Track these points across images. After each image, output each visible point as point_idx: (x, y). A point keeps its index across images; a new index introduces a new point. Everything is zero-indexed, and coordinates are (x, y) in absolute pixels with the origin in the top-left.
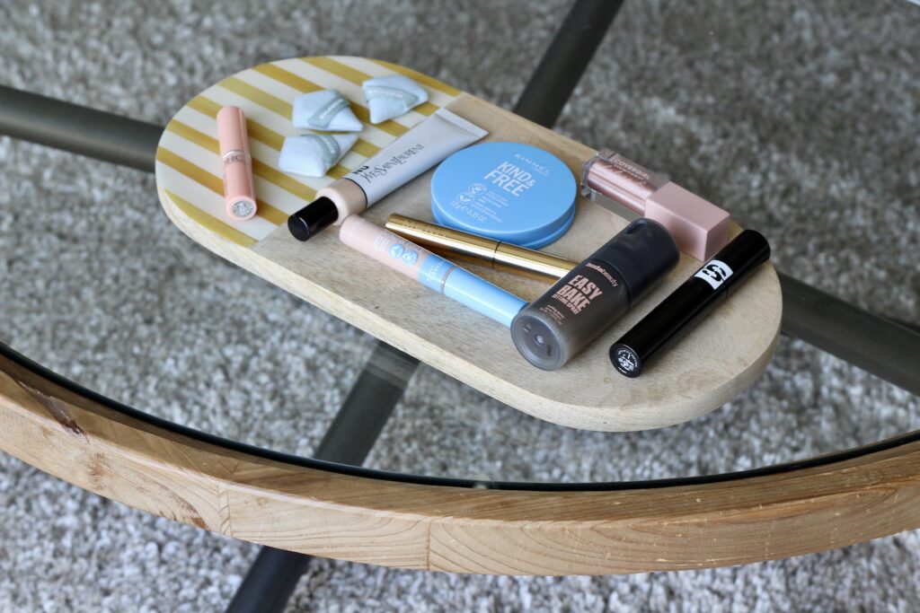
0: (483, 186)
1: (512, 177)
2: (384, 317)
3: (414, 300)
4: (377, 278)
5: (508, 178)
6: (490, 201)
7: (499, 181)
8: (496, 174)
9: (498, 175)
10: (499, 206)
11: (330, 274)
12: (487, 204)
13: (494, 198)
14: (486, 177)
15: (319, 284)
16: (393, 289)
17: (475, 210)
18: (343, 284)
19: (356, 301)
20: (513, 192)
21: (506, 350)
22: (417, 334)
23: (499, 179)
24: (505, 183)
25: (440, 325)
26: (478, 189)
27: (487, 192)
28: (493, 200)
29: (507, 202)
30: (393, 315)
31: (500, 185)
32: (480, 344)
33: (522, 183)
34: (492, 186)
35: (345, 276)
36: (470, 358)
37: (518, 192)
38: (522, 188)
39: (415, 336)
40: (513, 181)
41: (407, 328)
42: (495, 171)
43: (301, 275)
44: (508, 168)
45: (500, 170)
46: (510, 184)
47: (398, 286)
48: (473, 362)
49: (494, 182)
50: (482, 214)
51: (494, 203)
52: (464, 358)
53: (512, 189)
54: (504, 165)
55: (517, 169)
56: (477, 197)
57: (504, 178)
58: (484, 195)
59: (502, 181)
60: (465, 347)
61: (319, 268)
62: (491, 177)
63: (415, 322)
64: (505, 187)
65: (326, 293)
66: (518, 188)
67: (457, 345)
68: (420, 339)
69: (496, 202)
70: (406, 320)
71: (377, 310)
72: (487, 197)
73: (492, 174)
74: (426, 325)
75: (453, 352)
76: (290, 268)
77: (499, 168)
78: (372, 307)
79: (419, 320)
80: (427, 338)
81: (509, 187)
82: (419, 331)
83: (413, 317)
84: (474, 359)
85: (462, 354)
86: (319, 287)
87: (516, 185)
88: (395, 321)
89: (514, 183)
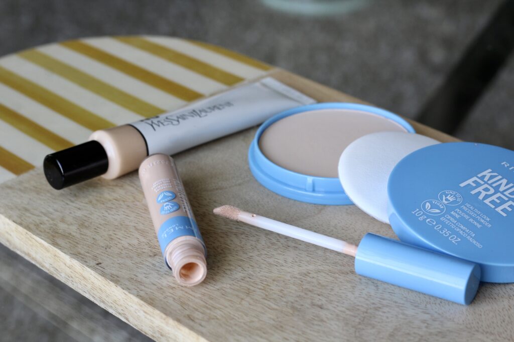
0: (458, 195)
1: (497, 190)
2: (103, 274)
3: (150, 259)
4: (111, 233)
5: (492, 191)
6: (467, 217)
7: (480, 193)
8: (475, 182)
9: (478, 185)
10: (479, 226)
11: (56, 225)
12: (462, 220)
13: (472, 214)
14: (462, 185)
15: (38, 235)
16: (126, 245)
17: (445, 226)
18: (67, 236)
19: (76, 255)
20: (499, 209)
21: (252, 322)
22: (138, 296)
23: (480, 189)
24: (486, 197)
25: (173, 288)
26: (451, 199)
27: (463, 204)
28: (471, 217)
29: (489, 222)
30: (115, 272)
31: (481, 197)
32: (218, 313)
33: (510, 199)
34: (468, 197)
35: (73, 229)
36: (200, 328)
37: (504, 210)
38: (510, 206)
39: (136, 300)
40: (499, 195)
41: (128, 289)
42: (475, 179)
43: (21, 224)
44: (491, 177)
45: (482, 178)
46: (494, 198)
47: (135, 242)
48: (202, 334)
49: (473, 192)
50: (454, 232)
51: (471, 220)
52: (192, 328)
53: (497, 205)
54: (487, 173)
55: (504, 181)
56: (449, 208)
57: (486, 190)
58: (459, 207)
59: (484, 193)
60: (198, 315)
61: (45, 219)
62: (469, 184)
63: (140, 283)
64: (487, 201)
65: (43, 246)
66: (505, 206)
67: (187, 313)
68: (142, 302)
69: (474, 219)
70: (130, 279)
71: (98, 266)
72: (463, 211)
73: (470, 181)
74: (154, 287)
75: (179, 321)
76: (10, 217)
77: (479, 175)
78: (93, 263)
79: (147, 281)
80: (150, 301)
81: (492, 202)
82: (142, 293)
83: (141, 277)
84: (204, 330)
85: (191, 323)
86: (38, 239)
87: (503, 202)
88: (115, 279)
89: (499, 198)
